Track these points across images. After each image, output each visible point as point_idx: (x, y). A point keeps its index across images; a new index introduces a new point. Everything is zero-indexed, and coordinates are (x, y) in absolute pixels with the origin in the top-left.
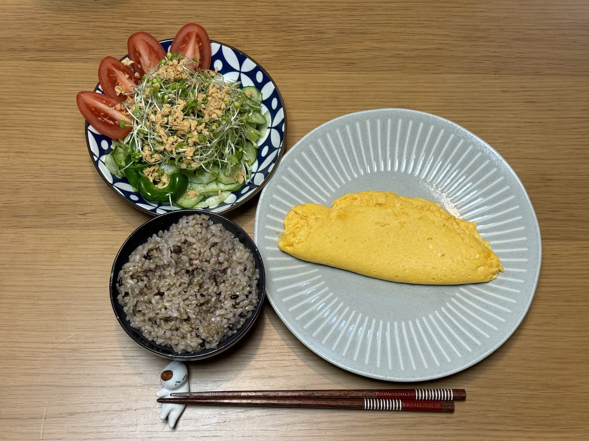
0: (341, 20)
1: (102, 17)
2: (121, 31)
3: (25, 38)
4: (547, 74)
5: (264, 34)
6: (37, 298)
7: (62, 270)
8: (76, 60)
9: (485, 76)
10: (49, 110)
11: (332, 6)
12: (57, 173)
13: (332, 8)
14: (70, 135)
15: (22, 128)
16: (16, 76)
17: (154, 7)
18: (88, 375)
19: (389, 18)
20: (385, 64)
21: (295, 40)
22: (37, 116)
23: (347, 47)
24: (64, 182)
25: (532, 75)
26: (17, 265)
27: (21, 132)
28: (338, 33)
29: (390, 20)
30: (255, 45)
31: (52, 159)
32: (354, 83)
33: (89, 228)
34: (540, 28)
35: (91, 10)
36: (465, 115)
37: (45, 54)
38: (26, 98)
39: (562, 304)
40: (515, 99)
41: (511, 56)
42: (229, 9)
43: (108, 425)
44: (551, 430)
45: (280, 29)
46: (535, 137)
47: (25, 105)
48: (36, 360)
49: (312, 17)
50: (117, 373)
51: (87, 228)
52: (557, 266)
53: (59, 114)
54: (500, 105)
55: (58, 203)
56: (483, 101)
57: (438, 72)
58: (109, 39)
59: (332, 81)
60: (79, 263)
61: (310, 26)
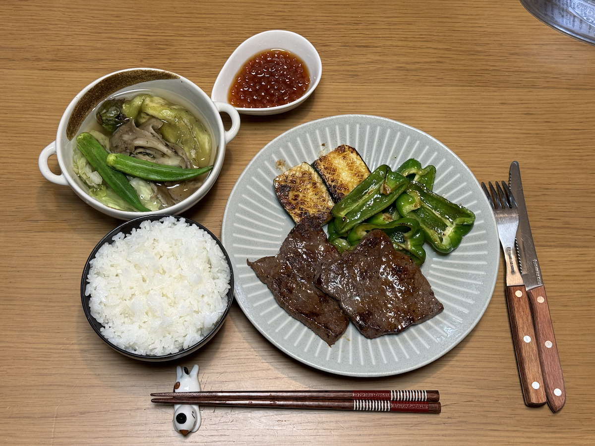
0: (345, 34)
3: (38, 48)
4: (544, 88)
11: (336, 21)
13: (337, 22)
15: (35, 135)
16: (29, 85)
17: (164, 19)
18: (99, 375)
20: (387, 76)
25: (528, 88)
26: (30, 267)
27: (33, 139)
32: (358, 94)
34: (537, 43)
35: (102, 21)
37: (57, 64)
38: (38, 106)
39: (559, 309)
41: (509, 70)
42: (236, 23)
43: (117, 424)
44: (549, 430)
46: (533, 148)
47: (38, 113)
52: (554, 272)
56: (482, 112)
59: (337, 93)
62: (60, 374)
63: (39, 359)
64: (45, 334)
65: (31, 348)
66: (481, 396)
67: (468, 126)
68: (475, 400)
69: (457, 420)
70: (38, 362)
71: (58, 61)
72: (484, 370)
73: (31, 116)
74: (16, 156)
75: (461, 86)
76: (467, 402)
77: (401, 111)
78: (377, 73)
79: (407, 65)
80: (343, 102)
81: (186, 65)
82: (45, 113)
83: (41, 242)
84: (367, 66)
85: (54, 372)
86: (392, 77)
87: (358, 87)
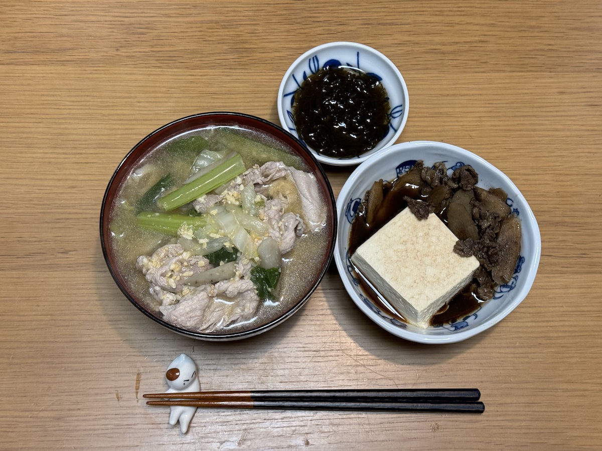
1: (82, 9)
2: (104, 25)
5: (275, 27)
6: (11, 357)
7: (41, 320)
8: (52, 63)
9: (537, 75)
10: (21, 125)
12: (33, 203)
14: (48, 156)
19: (424, 5)
21: (312, 34)
22: (7, 132)
23: (374, 41)
24: (40, 213)
28: (362, 24)
29: (425, 7)
30: (264, 41)
31: (26, 185)
33: (72, 269)
36: (515, 123)
40: (574, 103)
45: (294, 20)
48: (12, 432)
49: (331, 4)
50: (109, 445)
51: (69, 269)
53: (33, 130)
54: (557, 110)
55: (34, 239)
57: (482, 70)
58: (91, 36)
60: (61, 312)
61: (329, 17)
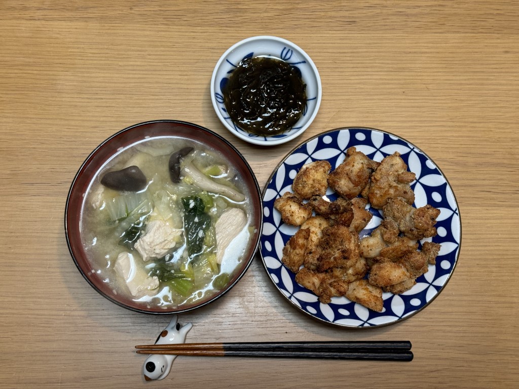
62: (63, 340)
63: (42, 325)
64: (46, 300)
65: (34, 314)
66: (472, 361)
67: (469, 77)
68: (465, 364)
69: (448, 385)
70: (41, 328)
71: (45, 9)
72: (476, 335)
73: (22, 71)
74: (9, 115)
75: (463, 33)
76: (458, 367)
77: (399, 62)
78: (375, 19)
79: (407, 10)
80: (340, 53)
81: (177, 13)
82: (35, 68)
83: (38, 206)
84: (364, 11)
85: (56, 339)
86: (392, 24)
87: (356, 35)
